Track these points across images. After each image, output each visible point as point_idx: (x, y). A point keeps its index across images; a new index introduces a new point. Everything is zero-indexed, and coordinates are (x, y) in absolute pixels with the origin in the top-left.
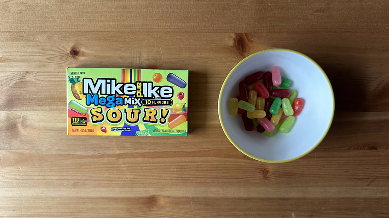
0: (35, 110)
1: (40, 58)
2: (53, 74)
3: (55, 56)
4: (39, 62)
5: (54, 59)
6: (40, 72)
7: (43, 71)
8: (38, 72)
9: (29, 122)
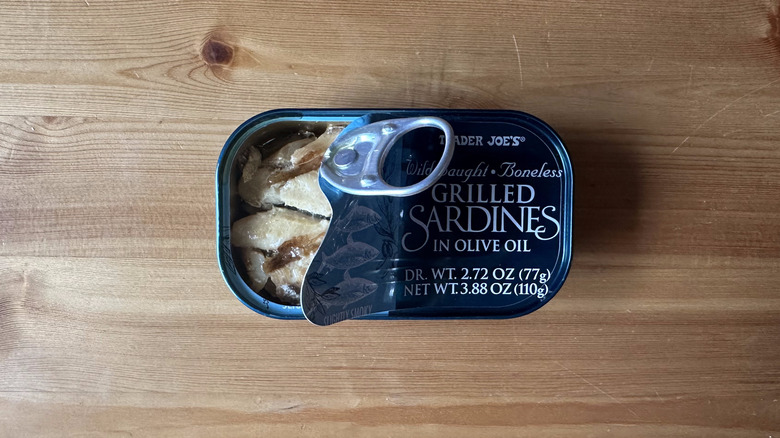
0: (75, 254)
1: (94, 69)
2: (140, 126)
3: (147, 62)
4: (93, 83)
5: (144, 74)
6: (97, 120)
7: (104, 115)
8: (86, 120)
9: (50, 296)
